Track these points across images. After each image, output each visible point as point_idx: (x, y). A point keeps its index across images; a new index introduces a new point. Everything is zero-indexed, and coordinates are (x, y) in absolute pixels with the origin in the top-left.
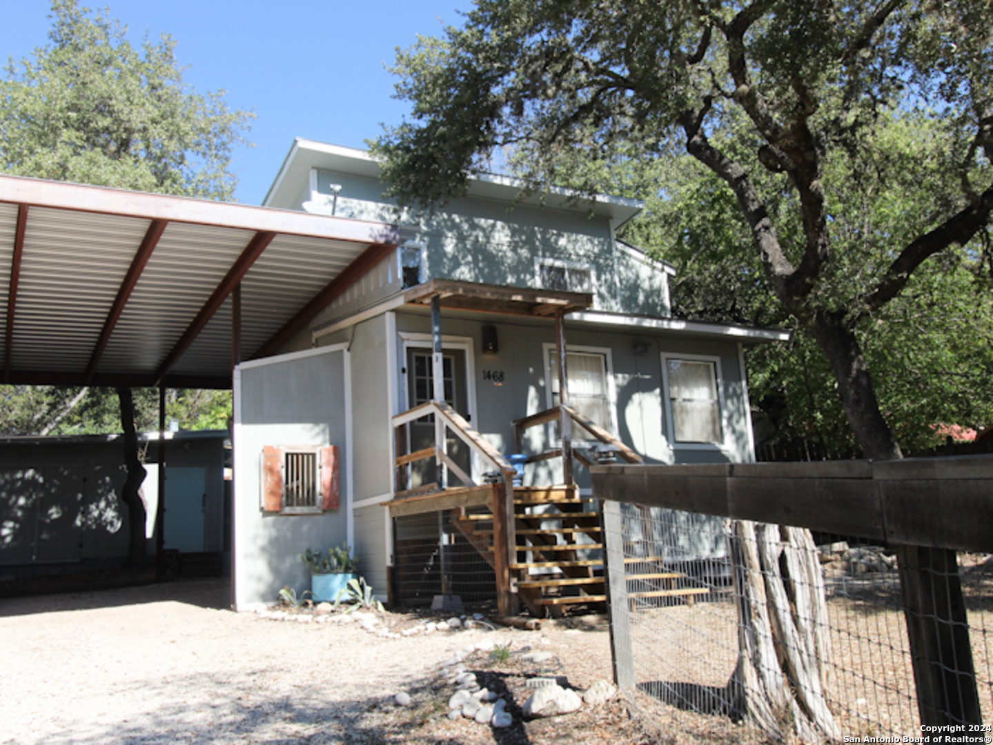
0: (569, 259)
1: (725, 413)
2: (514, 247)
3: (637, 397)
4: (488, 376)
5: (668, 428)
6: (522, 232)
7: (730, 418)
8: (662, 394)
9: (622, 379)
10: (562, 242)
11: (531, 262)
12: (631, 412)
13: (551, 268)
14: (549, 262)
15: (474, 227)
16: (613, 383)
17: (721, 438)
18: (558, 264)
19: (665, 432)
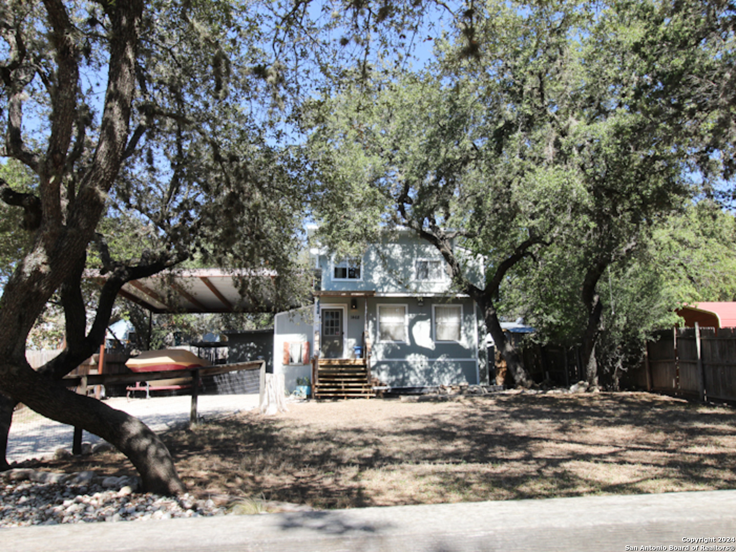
0: (430, 256)
1: (463, 328)
2: (403, 255)
3: (418, 323)
4: (353, 317)
5: (433, 335)
6: (408, 247)
7: (465, 330)
8: (431, 322)
9: (412, 316)
10: (427, 250)
11: (411, 260)
12: (415, 329)
13: (421, 262)
14: (420, 259)
15: (384, 248)
16: (408, 317)
17: (460, 338)
18: (424, 260)
19: (431, 336)
